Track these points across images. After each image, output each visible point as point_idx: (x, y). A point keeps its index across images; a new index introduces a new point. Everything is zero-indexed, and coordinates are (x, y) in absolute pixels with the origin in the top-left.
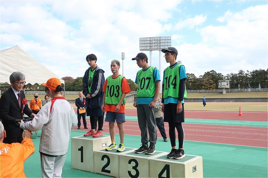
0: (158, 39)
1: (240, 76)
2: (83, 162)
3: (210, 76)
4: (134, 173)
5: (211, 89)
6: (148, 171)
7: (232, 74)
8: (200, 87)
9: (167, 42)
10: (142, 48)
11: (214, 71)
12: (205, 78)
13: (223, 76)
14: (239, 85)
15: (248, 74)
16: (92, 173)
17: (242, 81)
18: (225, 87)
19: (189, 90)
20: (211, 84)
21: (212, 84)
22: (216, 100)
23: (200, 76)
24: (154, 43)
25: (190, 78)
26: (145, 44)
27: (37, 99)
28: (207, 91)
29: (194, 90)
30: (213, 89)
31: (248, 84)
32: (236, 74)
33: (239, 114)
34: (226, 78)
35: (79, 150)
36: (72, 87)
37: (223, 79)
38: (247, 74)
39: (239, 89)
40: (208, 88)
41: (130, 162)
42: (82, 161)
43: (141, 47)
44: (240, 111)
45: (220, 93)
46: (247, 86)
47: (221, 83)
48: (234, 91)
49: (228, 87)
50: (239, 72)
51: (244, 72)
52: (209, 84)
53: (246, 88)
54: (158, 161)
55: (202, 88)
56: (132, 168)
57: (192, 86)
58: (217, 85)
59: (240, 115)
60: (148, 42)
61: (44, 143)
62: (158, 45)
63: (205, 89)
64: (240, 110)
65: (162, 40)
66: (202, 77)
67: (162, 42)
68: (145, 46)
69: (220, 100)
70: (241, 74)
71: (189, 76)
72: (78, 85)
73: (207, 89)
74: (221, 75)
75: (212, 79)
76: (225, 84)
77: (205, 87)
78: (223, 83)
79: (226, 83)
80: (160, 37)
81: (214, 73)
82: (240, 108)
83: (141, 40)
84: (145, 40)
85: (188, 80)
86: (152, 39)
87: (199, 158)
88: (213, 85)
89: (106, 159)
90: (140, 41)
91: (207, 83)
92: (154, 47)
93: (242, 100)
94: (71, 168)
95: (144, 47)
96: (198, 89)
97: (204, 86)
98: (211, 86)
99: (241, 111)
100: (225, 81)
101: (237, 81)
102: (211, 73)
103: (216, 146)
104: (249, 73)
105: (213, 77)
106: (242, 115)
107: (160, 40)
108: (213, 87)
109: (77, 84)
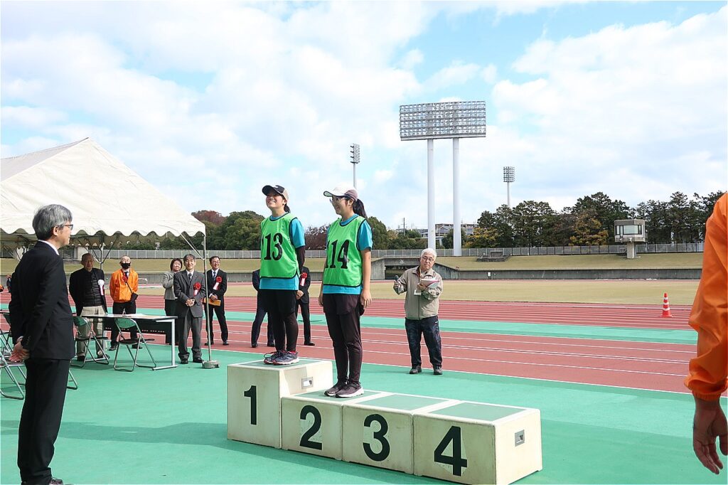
0: (451, 108)
1: (673, 210)
2: (256, 424)
3: (592, 210)
4: (377, 447)
5: (595, 243)
6: (411, 441)
7: (653, 204)
8: (566, 240)
9: (473, 115)
10: (407, 134)
11: (604, 194)
12: (579, 213)
13: (627, 208)
14: (672, 233)
15: (696, 204)
16: (277, 449)
17: (680, 223)
18: (634, 238)
19: (534, 247)
20: (596, 232)
21: (598, 231)
22: (608, 275)
23: (565, 209)
24: (440, 119)
25: (539, 214)
26: (415, 122)
27: (128, 270)
28: (585, 249)
29: (549, 246)
30: (600, 245)
31: (696, 232)
32: (665, 204)
33: (664, 311)
34: (637, 214)
35: (247, 394)
36: (218, 239)
37: (629, 216)
38: (693, 204)
39: (673, 244)
40: (586, 241)
41: (367, 423)
42: (254, 421)
43: (403, 131)
44: (666, 304)
45: (621, 254)
46: (695, 236)
47: (622, 227)
48: (659, 249)
49: (642, 237)
50: (672, 199)
51: (685, 198)
52: (589, 231)
53: (692, 242)
54: (434, 419)
55: (571, 242)
56: (373, 437)
57: (544, 236)
58: (612, 235)
59: (665, 313)
60: (424, 116)
62: (451, 124)
63: (579, 245)
64: (665, 301)
65: (461, 110)
66: (570, 212)
67: (460, 116)
68: (416, 126)
70: (678, 203)
71: (534, 210)
72: (234, 234)
73: (584, 244)
74: (623, 206)
75: (597, 218)
76: (633, 231)
77: (579, 239)
78: (628, 229)
79: (635, 229)
80: (455, 103)
81: (603, 199)
82: (665, 296)
84: (415, 110)
85: (533, 218)
86: (433, 109)
87: (532, 413)
88: (600, 233)
89: (310, 417)
90: (401, 113)
91: (582, 229)
92: (438, 129)
93: (679, 274)
94: (226, 439)
95: (411, 130)
96: (561, 243)
97: (576, 235)
98: (596, 236)
99: (668, 303)
100: (632, 224)
101: (666, 222)
102: (594, 199)
104: (699, 200)
105: (601, 210)
106: (671, 315)
107: (455, 111)
108: (600, 240)
109: (230, 232)
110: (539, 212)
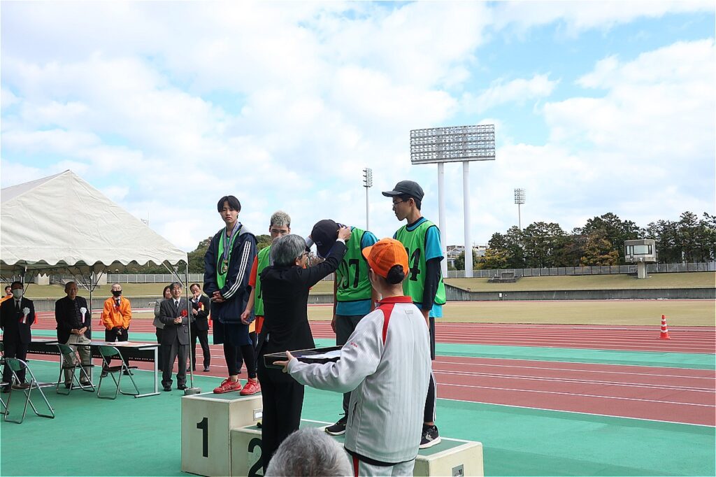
0: (461, 132)
1: (683, 230)
2: (207, 456)
3: (602, 230)
5: (606, 264)
7: (663, 224)
8: (576, 261)
9: (482, 138)
10: (418, 158)
11: (614, 215)
12: (589, 234)
13: (637, 228)
14: (683, 253)
15: (706, 223)
17: (691, 243)
18: (644, 258)
19: (545, 268)
20: (606, 252)
21: (609, 251)
22: (619, 295)
23: (575, 229)
24: (450, 143)
25: (549, 235)
26: (426, 146)
27: (119, 298)
28: (596, 269)
29: (560, 267)
30: (611, 264)
31: (707, 252)
32: (675, 223)
33: (662, 333)
34: (647, 234)
35: (199, 426)
37: (639, 236)
38: (703, 224)
39: (684, 264)
40: (596, 261)
42: (205, 454)
43: (413, 155)
44: (664, 326)
45: (630, 274)
46: (705, 255)
47: (632, 247)
48: (670, 268)
49: (652, 257)
50: (682, 219)
51: (695, 217)
52: (599, 251)
53: (703, 261)
55: (581, 262)
57: (554, 257)
58: (622, 255)
59: (663, 335)
60: (434, 140)
61: (362, 427)
62: (461, 148)
63: (590, 265)
64: (663, 323)
65: (470, 134)
66: (580, 233)
67: (469, 139)
68: (426, 150)
69: (629, 295)
70: (688, 222)
71: (545, 231)
73: (595, 264)
74: (633, 226)
75: (608, 238)
76: (644, 252)
77: (589, 259)
78: (638, 249)
79: (645, 250)
80: (465, 127)
81: (613, 220)
82: (663, 318)
83: (413, 135)
84: (426, 135)
85: (543, 239)
86: (443, 133)
87: (473, 446)
88: (610, 253)
90: (412, 138)
91: (593, 249)
92: (448, 153)
93: (691, 294)
94: (180, 472)
95: (422, 154)
96: (571, 264)
97: (586, 255)
98: (606, 256)
99: (666, 325)
100: (643, 244)
101: (677, 241)
102: (604, 220)
103: (559, 420)
104: (709, 219)
105: (611, 230)
106: (669, 337)
107: (465, 135)
108: (611, 260)
110: (550, 233)
